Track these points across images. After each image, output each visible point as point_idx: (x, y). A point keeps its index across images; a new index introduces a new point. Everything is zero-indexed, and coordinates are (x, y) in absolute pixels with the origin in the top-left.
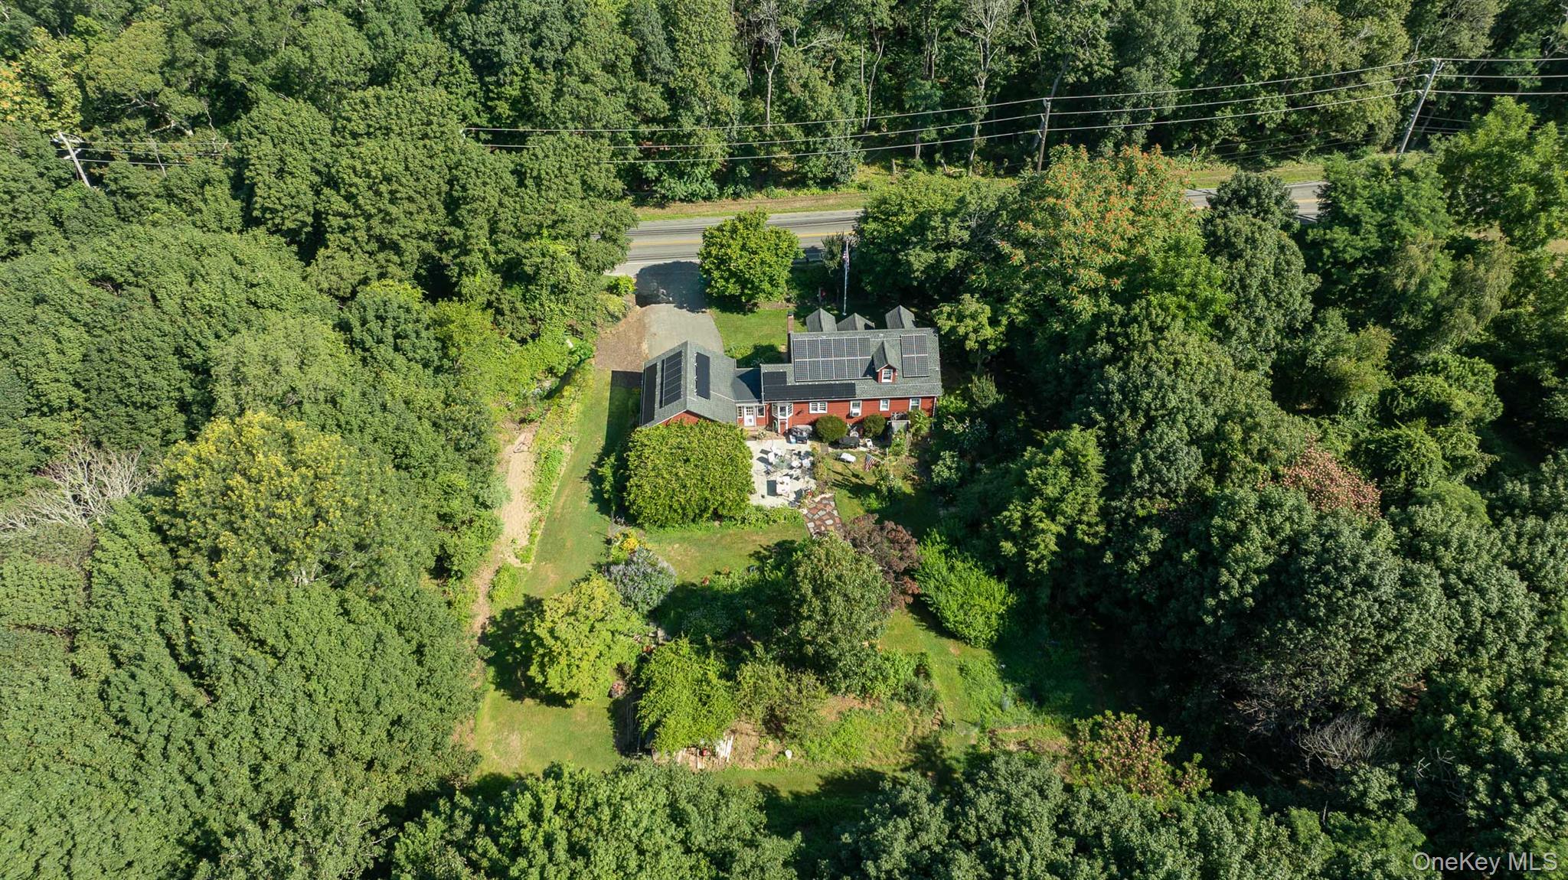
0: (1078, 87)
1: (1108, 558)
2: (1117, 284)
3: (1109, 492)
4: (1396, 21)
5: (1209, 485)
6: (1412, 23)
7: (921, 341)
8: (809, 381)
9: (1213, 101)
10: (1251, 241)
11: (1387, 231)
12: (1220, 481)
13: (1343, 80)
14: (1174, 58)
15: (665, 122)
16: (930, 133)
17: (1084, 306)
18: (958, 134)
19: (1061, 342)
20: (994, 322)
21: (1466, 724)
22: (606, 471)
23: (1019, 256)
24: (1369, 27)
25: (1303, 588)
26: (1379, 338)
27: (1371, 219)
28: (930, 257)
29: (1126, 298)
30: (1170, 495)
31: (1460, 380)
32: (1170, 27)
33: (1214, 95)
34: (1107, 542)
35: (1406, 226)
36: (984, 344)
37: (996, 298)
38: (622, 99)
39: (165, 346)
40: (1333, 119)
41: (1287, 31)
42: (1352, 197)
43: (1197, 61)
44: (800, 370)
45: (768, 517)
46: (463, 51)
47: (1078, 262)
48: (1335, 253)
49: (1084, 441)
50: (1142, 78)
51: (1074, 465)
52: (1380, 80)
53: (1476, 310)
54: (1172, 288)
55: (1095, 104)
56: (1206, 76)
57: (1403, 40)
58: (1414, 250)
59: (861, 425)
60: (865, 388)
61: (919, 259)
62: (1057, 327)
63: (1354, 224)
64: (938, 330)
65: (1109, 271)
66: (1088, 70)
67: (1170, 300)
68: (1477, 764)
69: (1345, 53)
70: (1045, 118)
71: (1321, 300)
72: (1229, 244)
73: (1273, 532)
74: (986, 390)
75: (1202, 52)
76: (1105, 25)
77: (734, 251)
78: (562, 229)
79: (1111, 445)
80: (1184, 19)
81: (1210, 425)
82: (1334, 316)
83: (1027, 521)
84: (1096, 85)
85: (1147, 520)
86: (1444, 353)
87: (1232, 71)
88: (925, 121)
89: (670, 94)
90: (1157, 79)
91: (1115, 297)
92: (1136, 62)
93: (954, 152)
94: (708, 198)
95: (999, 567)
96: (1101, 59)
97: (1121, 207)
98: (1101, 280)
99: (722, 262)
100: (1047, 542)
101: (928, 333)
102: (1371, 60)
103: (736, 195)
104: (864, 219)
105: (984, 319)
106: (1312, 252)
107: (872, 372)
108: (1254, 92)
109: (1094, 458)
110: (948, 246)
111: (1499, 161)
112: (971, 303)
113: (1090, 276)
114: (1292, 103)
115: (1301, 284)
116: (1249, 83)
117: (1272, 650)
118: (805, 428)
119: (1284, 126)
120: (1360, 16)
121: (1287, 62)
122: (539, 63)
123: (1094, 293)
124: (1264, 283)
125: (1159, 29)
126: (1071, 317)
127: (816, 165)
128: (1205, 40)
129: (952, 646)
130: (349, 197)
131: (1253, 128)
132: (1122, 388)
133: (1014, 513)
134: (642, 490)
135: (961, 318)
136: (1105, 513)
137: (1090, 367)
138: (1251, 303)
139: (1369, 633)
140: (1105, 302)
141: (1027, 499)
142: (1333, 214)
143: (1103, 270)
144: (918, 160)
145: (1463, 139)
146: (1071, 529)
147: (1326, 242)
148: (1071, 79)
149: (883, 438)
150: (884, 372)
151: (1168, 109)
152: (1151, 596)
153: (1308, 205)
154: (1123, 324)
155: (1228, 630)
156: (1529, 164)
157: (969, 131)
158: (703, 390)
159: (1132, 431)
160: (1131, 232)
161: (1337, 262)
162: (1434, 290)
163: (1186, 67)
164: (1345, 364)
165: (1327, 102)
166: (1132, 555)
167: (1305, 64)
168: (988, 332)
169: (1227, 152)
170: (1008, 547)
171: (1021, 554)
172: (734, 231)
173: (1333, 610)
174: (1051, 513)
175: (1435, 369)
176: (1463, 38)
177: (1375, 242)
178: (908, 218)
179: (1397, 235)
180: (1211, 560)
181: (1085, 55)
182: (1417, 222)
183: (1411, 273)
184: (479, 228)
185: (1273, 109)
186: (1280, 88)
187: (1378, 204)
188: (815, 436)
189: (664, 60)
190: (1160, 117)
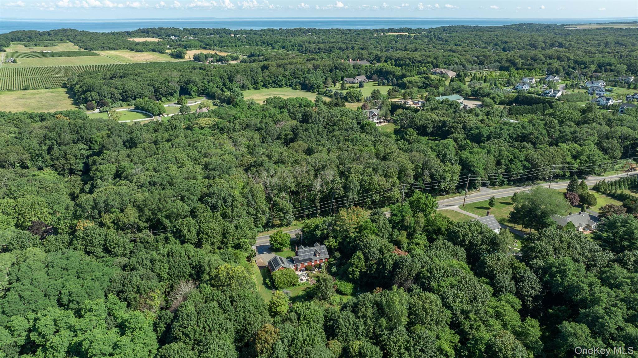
0: (338, 198)
1: (368, 272)
2: (357, 230)
3: (366, 262)
4: (396, 178)
5: (381, 256)
6: (399, 178)
7: (323, 249)
8: (303, 259)
9: (364, 198)
10: (378, 219)
11: (403, 216)
12: (383, 255)
13: (389, 190)
14: (355, 190)
15: (255, 215)
16: (307, 212)
17: (352, 235)
18: (315, 210)
19: (349, 243)
20: (336, 242)
21: (423, 275)
22: (267, 281)
23: (338, 228)
24: (391, 180)
25: (398, 264)
26: (404, 233)
27: (399, 214)
28: (320, 232)
29: (360, 232)
30: (376, 259)
31: (420, 239)
32: (354, 184)
33: (365, 196)
34: (367, 270)
35: (404, 214)
36: (334, 246)
37: (335, 237)
38: (245, 211)
39: (187, 264)
40: (389, 198)
41: (376, 182)
42: (395, 211)
43: (360, 190)
44: (301, 257)
45: (303, 284)
46: (209, 206)
47: (350, 227)
48: (394, 221)
49: (359, 254)
50: (350, 194)
51: (359, 258)
52: (396, 189)
53: (420, 227)
54: (367, 229)
55: (342, 201)
56: (362, 193)
57: (398, 181)
58: (407, 218)
59: (314, 266)
60: (314, 258)
61: (318, 233)
62: (348, 240)
63: (396, 215)
64: (325, 245)
65: (356, 228)
66: (339, 194)
67: (367, 231)
68: (425, 279)
69: (388, 185)
70: (335, 204)
71: (393, 228)
72: (375, 220)
73: (393, 259)
74: (338, 254)
75: (361, 188)
76: (341, 185)
77: (278, 238)
78: (247, 237)
79: (364, 254)
80: (356, 183)
81: (379, 248)
82: (396, 230)
83: (353, 270)
84: (341, 197)
85: (373, 264)
86: (417, 235)
87: (367, 191)
88: (306, 209)
89: (255, 209)
90: (353, 194)
91: (357, 233)
92: (349, 191)
93: (314, 215)
94: (262, 232)
95: (349, 280)
96: (342, 192)
97: (354, 217)
98: (354, 230)
99: (276, 241)
100: (357, 273)
101: (323, 246)
102: (393, 186)
103: (268, 230)
104: (304, 228)
105: (334, 241)
106: (390, 221)
107: (315, 255)
108: (372, 194)
109: (362, 257)
110: (323, 230)
111: (418, 201)
112: (331, 239)
113: (352, 230)
114: (380, 196)
115: (389, 226)
116: (371, 193)
117: (397, 274)
118: (304, 269)
119: (380, 201)
120: (389, 178)
121: (378, 188)
122: (226, 206)
123: (354, 233)
124: (382, 226)
125: (352, 185)
126: (350, 237)
127: (285, 222)
128: (361, 186)
129: (345, 297)
130: (207, 234)
131: (374, 202)
132: (363, 245)
133: (350, 269)
134: (278, 281)
135: (329, 242)
136: (366, 265)
137: (356, 245)
138: (381, 230)
139: (408, 267)
140: (356, 234)
141: (352, 266)
142: (393, 215)
143: (354, 228)
144: (305, 218)
145: (411, 198)
146: (361, 270)
147: (392, 219)
148: (336, 196)
149: (320, 267)
150: (317, 254)
151: (357, 200)
152: (377, 275)
153: (388, 215)
154: (360, 236)
155: (390, 275)
156: (423, 201)
157: (317, 210)
158: (283, 263)
159: (367, 251)
160: (358, 221)
161: (395, 223)
162: (412, 225)
163: (358, 192)
164: (400, 238)
165: (387, 195)
166: (372, 270)
167: (381, 188)
168: (335, 244)
169: (370, 208)
170: (351, 276)
171: (353, 277)
172: (277, 234)
173: (403, 265)
174: (357, 267)
175: (416, 238)
176: (409, 180)
177: (401, 218)
178: (313, 226)
179: (404, 216)
180: (384, 266)
181: (338, 192)
182: (406, 213)
183: (407, 222)
184: (231, 238)
185: (377, 197)
186: (377, 193)
187: (400, 211)
188: (306, 269)
189: (253, 203)
190: (355, 201)
